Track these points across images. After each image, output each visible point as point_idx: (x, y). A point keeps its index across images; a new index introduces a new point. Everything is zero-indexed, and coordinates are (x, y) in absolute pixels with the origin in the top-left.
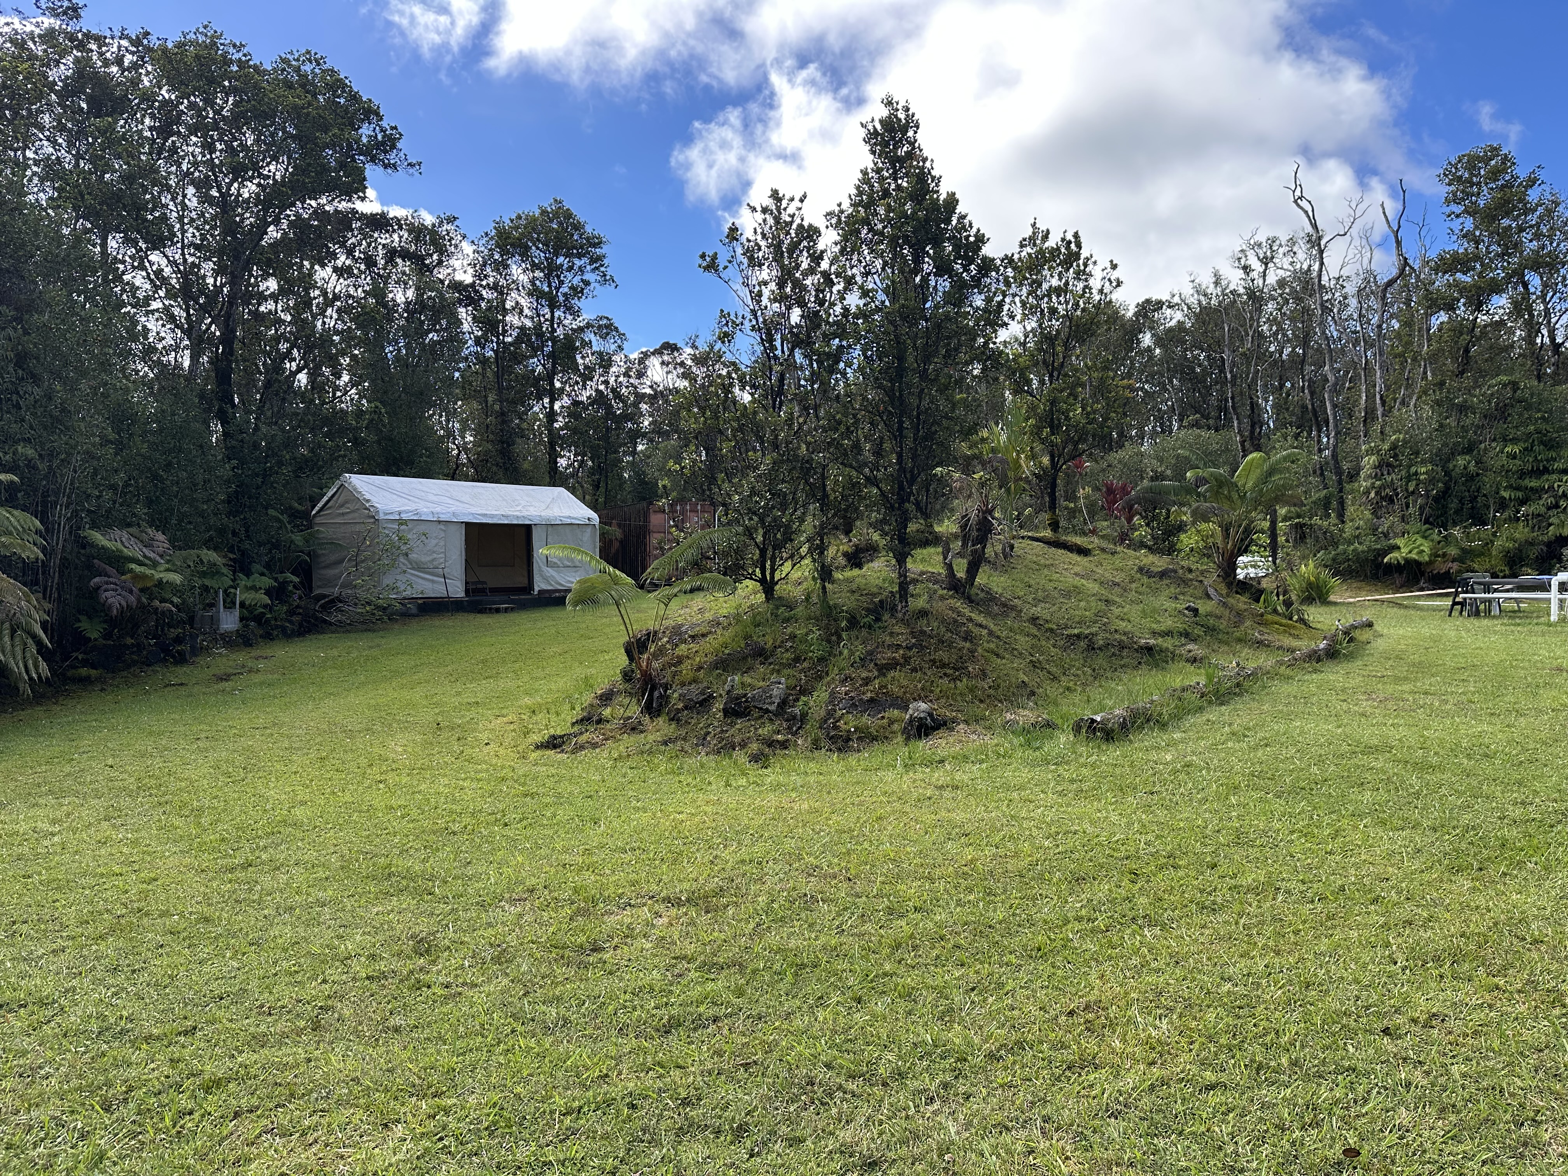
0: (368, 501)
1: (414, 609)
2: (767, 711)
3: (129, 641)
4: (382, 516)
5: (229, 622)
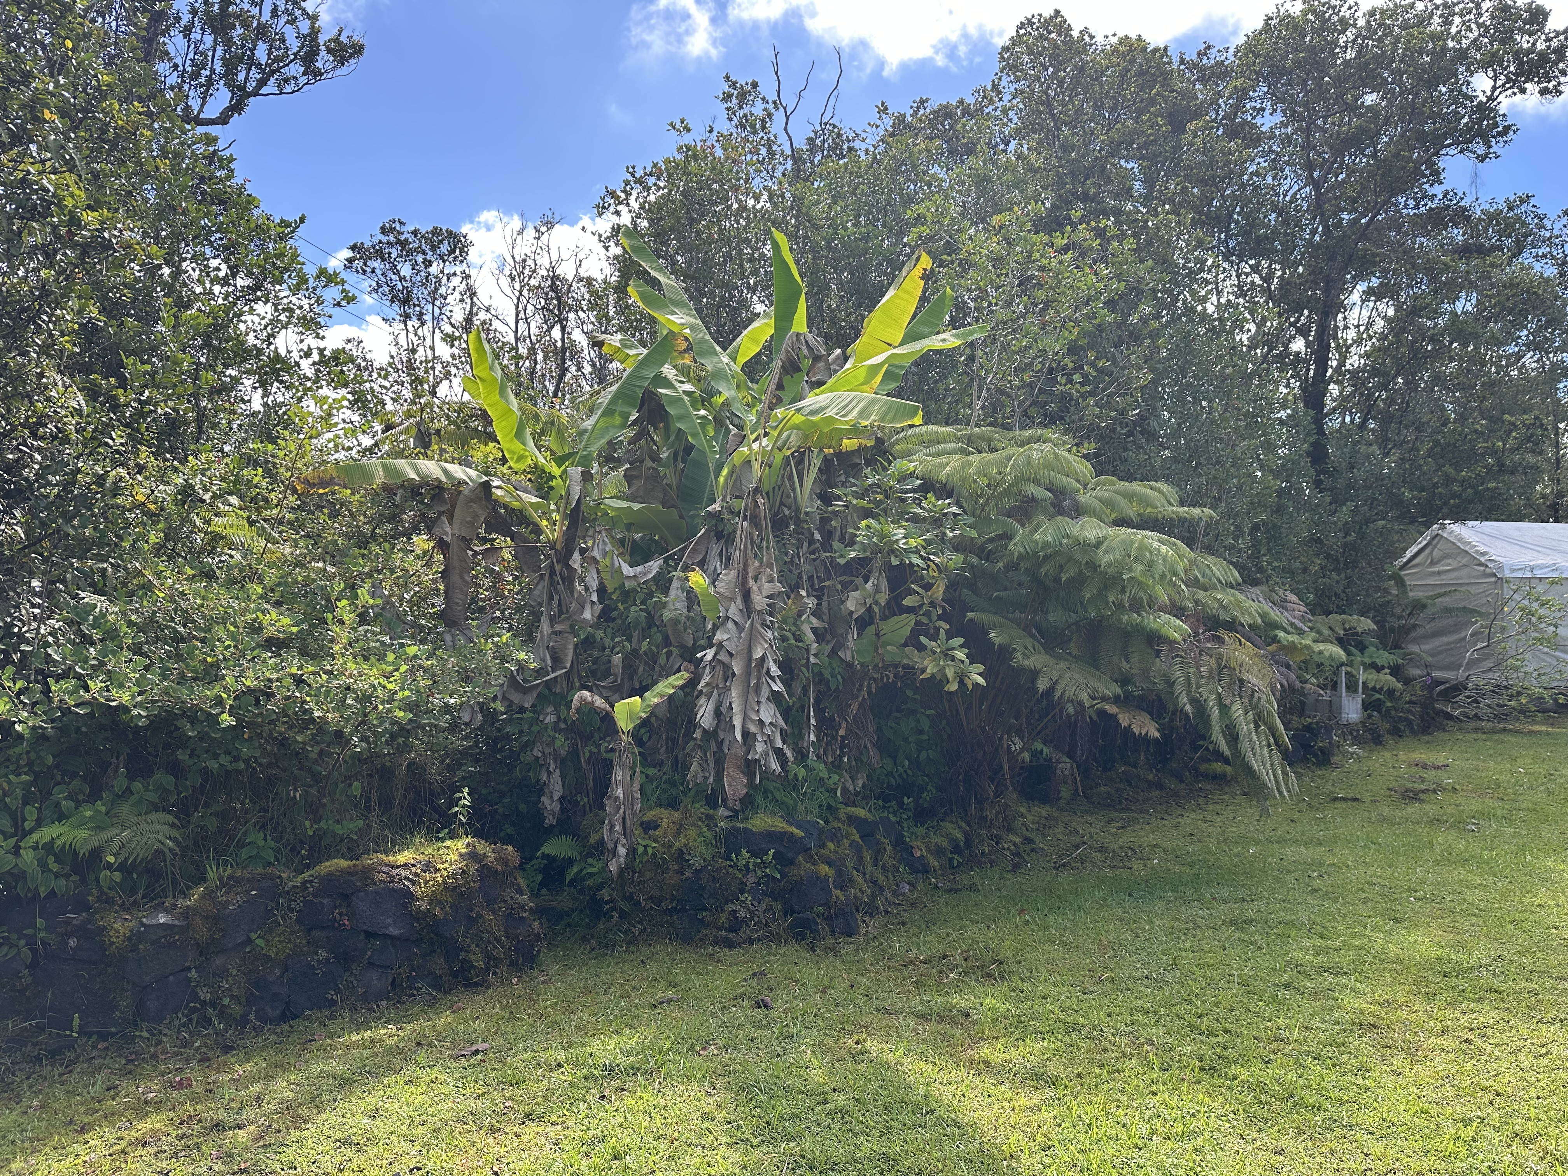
0: (1484, 554)
4: (1508, 573)
5: (1353, 710)
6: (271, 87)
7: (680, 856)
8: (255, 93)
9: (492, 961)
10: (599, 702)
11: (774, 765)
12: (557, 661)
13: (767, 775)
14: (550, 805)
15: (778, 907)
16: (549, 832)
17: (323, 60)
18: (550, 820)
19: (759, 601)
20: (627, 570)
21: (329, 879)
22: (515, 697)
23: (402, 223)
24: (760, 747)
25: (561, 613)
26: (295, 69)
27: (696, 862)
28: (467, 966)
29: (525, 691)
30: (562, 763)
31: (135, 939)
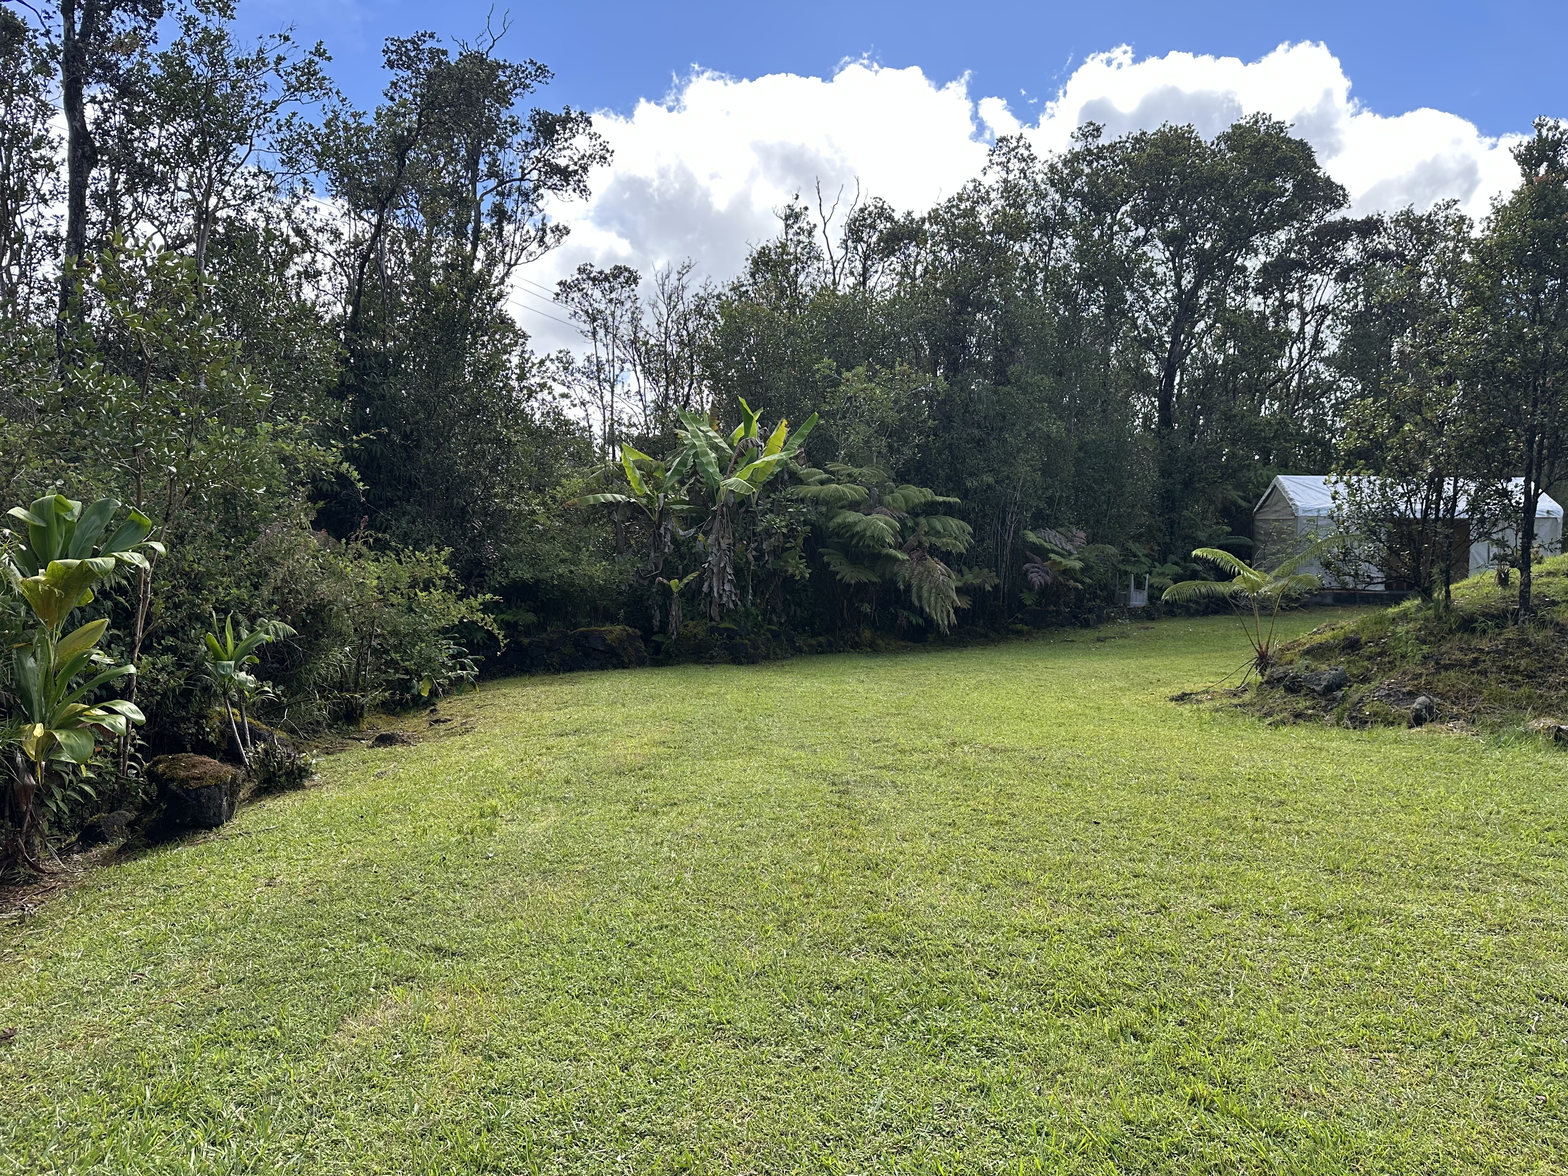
0: (1291, 500)
1: (1329, 600)
2: (1314, 691)
3: (1052, 608)
4: (1300, 513)
5: (1138, 599)
6: (523, 259)
7: (695, 636)
8: (515, 264)
9: (631, 662)
10: (665, 581)
11: (732, 606)
12: (657, 568)
13: (729, 610)
14: (656, 623)
15: (727, 653)
16: (656, 633)
17: (549, 239)
18: (656, 629)
19: (724, 546)
20: (681, 533)
21: (581, 632)
22: (641, 581)
23: (592, 266)
24: (725, 599)
25: (657, 549)
26: (534, 247)
27: (700, 637)
28: (623, 661)
29: (645, 579)
30: (660, 607)
31: (530, 644)
